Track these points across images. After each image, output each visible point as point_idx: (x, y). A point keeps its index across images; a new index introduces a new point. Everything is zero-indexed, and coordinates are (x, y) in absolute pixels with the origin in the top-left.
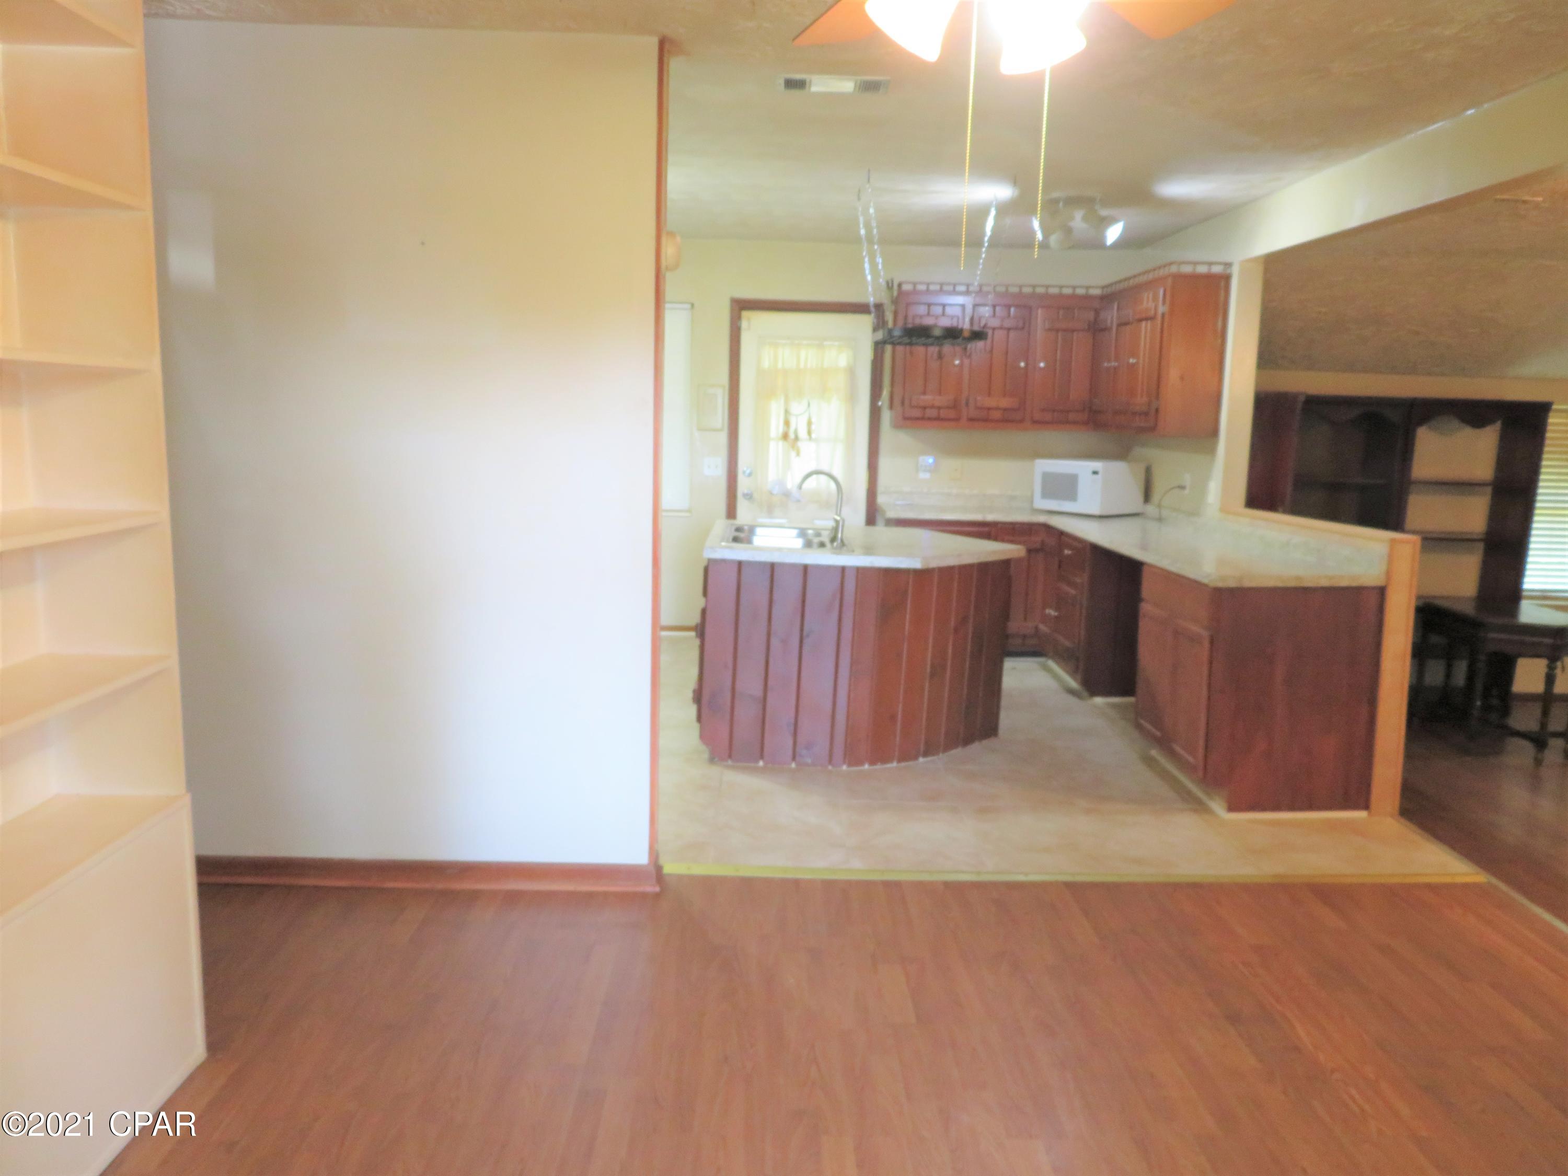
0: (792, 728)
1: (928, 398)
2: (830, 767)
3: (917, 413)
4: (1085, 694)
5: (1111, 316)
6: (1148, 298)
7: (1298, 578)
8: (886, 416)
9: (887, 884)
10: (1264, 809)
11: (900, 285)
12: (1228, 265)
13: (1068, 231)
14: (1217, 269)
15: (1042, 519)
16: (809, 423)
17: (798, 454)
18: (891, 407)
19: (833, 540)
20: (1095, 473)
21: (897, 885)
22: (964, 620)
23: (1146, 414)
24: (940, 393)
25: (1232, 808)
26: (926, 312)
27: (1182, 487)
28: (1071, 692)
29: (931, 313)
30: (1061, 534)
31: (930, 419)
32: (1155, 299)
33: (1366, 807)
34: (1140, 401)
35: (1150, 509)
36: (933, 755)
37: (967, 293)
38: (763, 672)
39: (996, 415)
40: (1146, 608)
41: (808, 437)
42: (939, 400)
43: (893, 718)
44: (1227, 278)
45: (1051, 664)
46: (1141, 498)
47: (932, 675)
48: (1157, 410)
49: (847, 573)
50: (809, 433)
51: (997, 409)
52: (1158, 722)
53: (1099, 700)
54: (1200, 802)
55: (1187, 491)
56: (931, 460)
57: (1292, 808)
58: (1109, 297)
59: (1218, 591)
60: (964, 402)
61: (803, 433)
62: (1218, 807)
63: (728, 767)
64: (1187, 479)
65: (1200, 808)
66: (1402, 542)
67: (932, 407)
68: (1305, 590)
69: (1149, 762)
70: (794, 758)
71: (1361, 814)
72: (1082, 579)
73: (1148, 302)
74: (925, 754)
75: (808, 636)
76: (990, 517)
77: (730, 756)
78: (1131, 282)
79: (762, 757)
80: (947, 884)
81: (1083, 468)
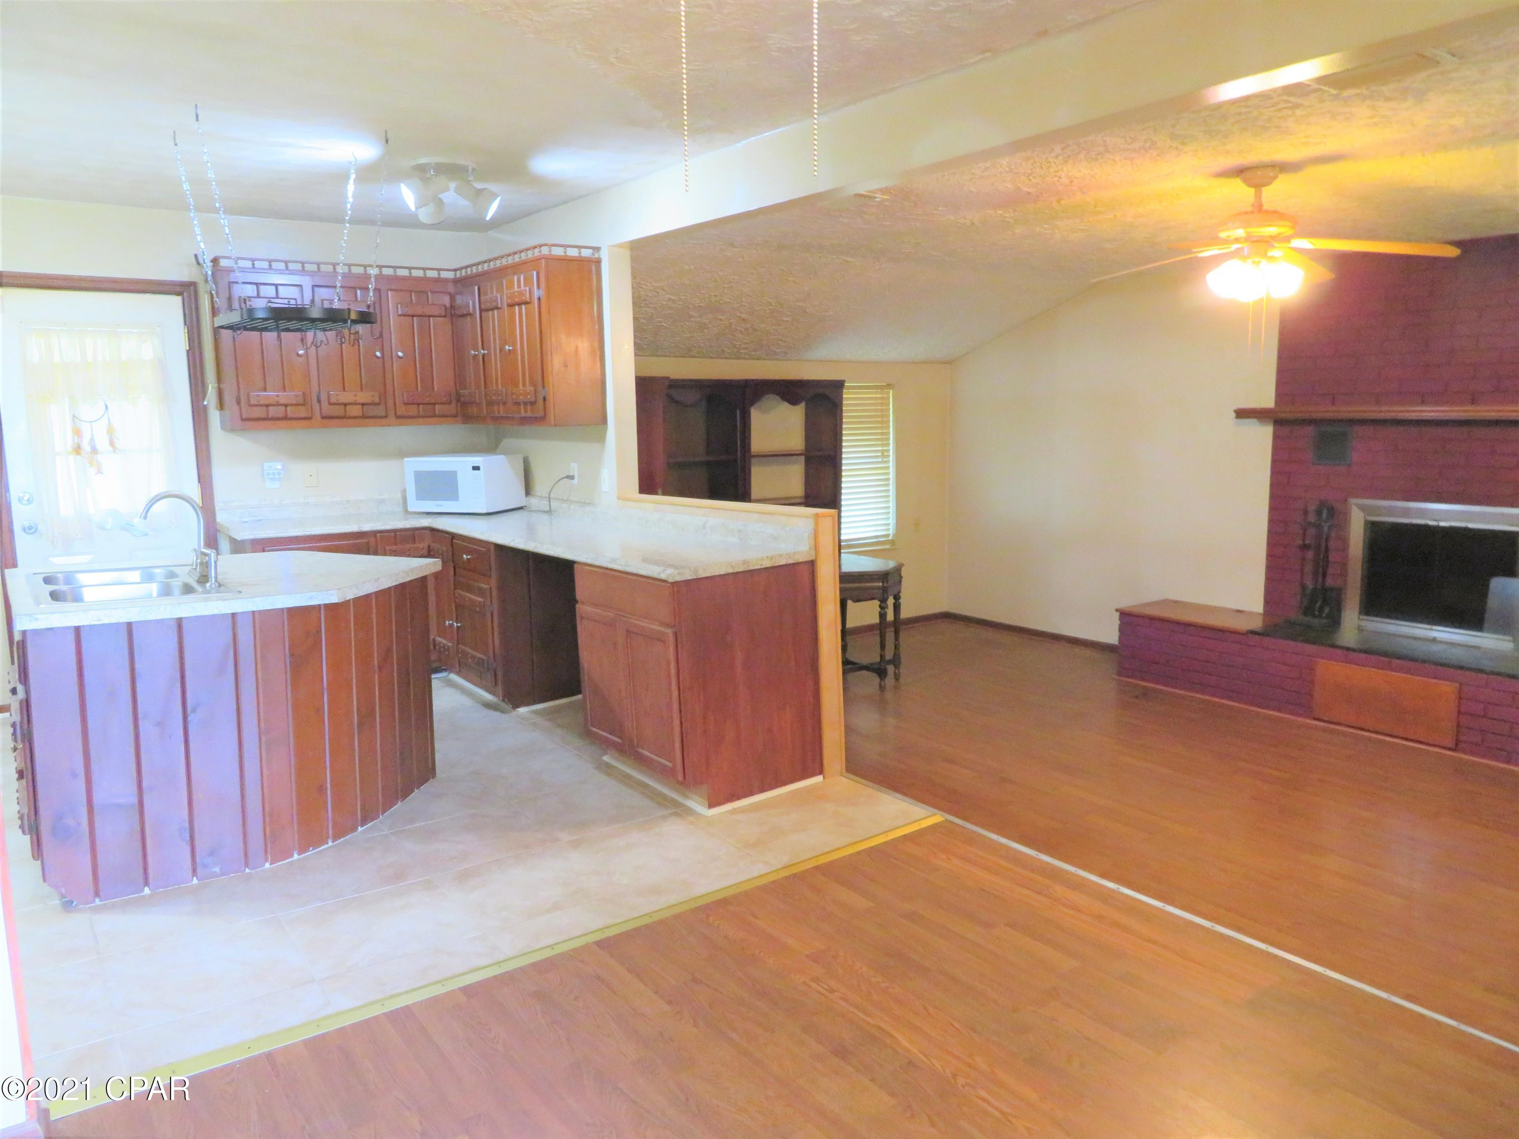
0: (187, 835)
1: (271, 394)
2: (247, 870)
3: (259, 412)
4: (508, 707)
5: (470, 301)
6: (519, 280)
7: (745, 562)
8: (215, 417)
9: (394, 1016)
10: (739, 798)
11: (215, 261)
12: (597, 249)
13: (440, 203)
14: (586, 253)
15: (425, 522)
16: (110, 431)
17: (99, 471)
18: (221, 405)
19: (203, 579)
20: (476, 468)
21: (406, 1011)
22: (387, 654)
23: (533, 403)
24: (284, 389)
25: (711, 805)
26: (255, 294)
27: (571, 477)
28: (488, 705)
29: (262, 294)
30: (453, 536)
31: (273, 419)
32: (528, 281)
33: (821, 772)
34: (524, 389)
35: (534, 502)
36: (373, 820)
37: (303, 272)
38: (134, 773)
39: (355, 411)
40: (582, 609)
41: (111, 449)
42: (284, 397)
43: (321, 789)
44: (598, 262)
45: (453, 677)
46: (523, 492)
47: (361, 724)
48: (545, 399)
49: (240, 620)
50: (112, 443)
51: (355, 404)
52: (618, 729)
53: (523, 710)
54: (678, 805)
55: (575, 481)
56: (279, 467)
57: (762, 790)
58: (463, 282)
59: (677, 586)
60: (315, 399)
61: (102, 443)
62: (696, 804)
63: (96, 910)
64: (574, 469)
65: (682, 811)
66: (824, 516)
67: (278, 404)
68: (751, 572)
69: (607, 769)
70: (194, 872)
71: (818, 779)
72: (490, 584)
73: (519, 286)
74: (364, 821)
75: (194, 711)
76: (367, 527)
77: (97, 894)
78: (498, 263)
79: (146, 883)
80: (467, 991)
81: (461, 464)
